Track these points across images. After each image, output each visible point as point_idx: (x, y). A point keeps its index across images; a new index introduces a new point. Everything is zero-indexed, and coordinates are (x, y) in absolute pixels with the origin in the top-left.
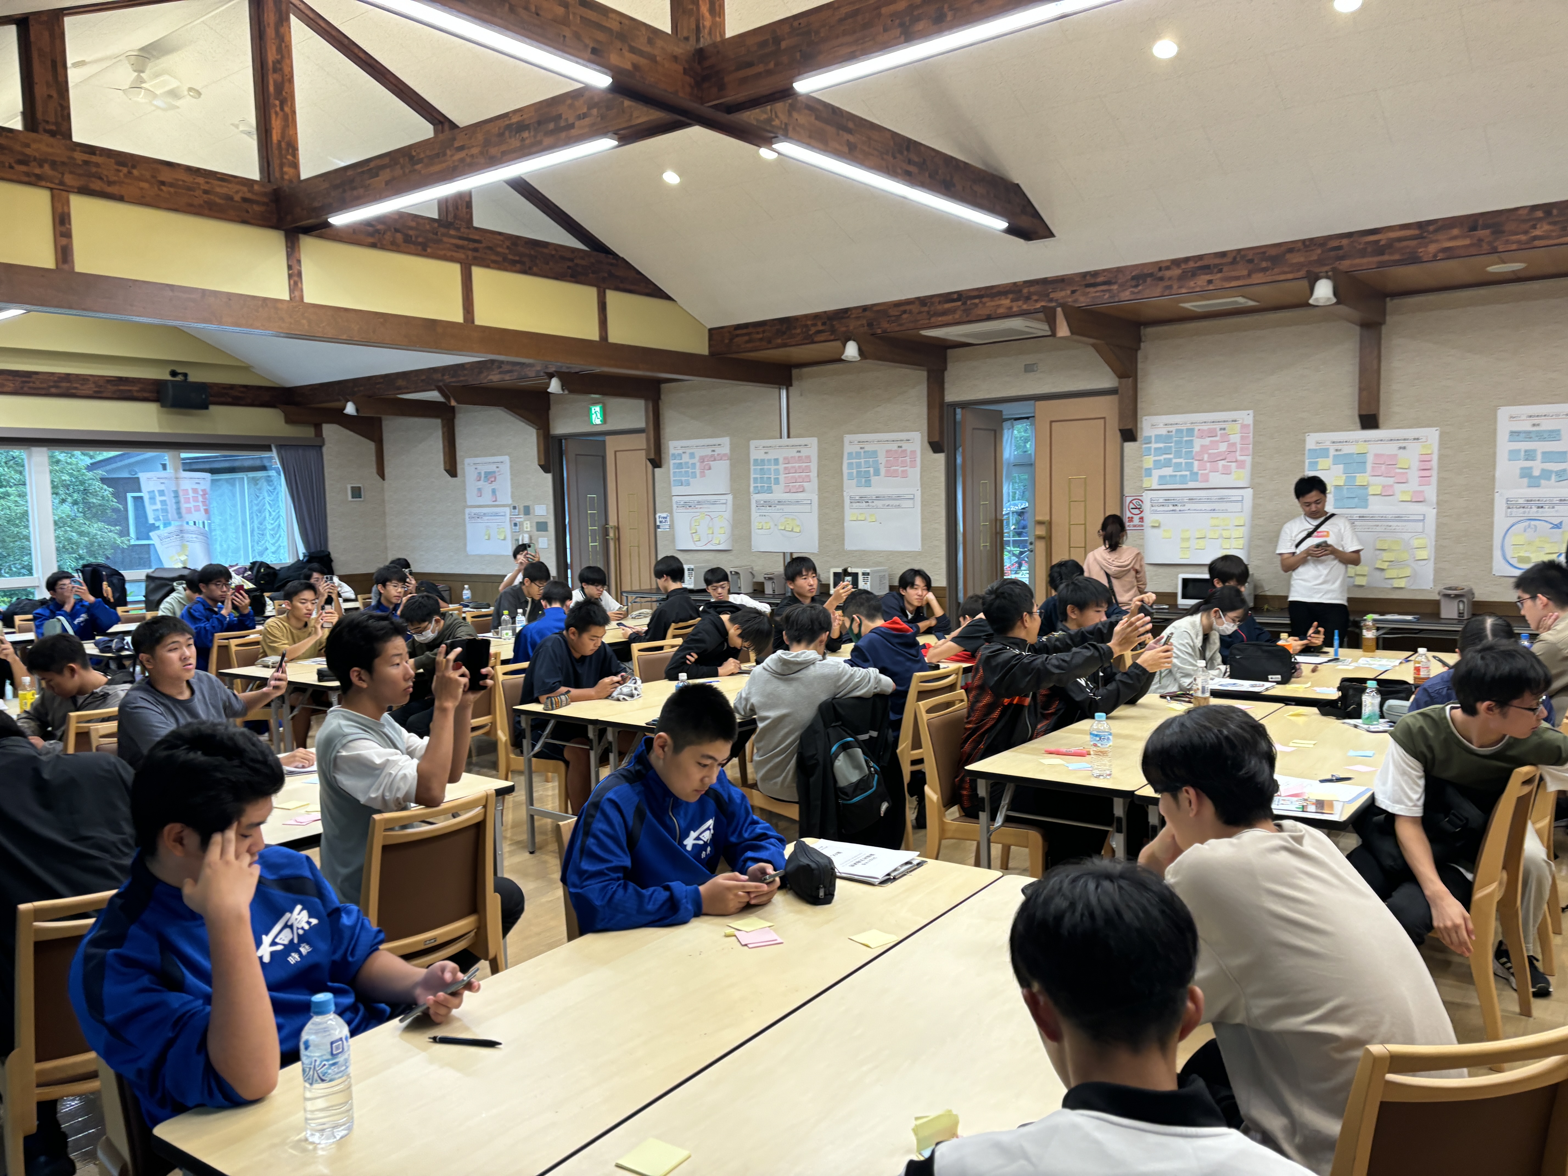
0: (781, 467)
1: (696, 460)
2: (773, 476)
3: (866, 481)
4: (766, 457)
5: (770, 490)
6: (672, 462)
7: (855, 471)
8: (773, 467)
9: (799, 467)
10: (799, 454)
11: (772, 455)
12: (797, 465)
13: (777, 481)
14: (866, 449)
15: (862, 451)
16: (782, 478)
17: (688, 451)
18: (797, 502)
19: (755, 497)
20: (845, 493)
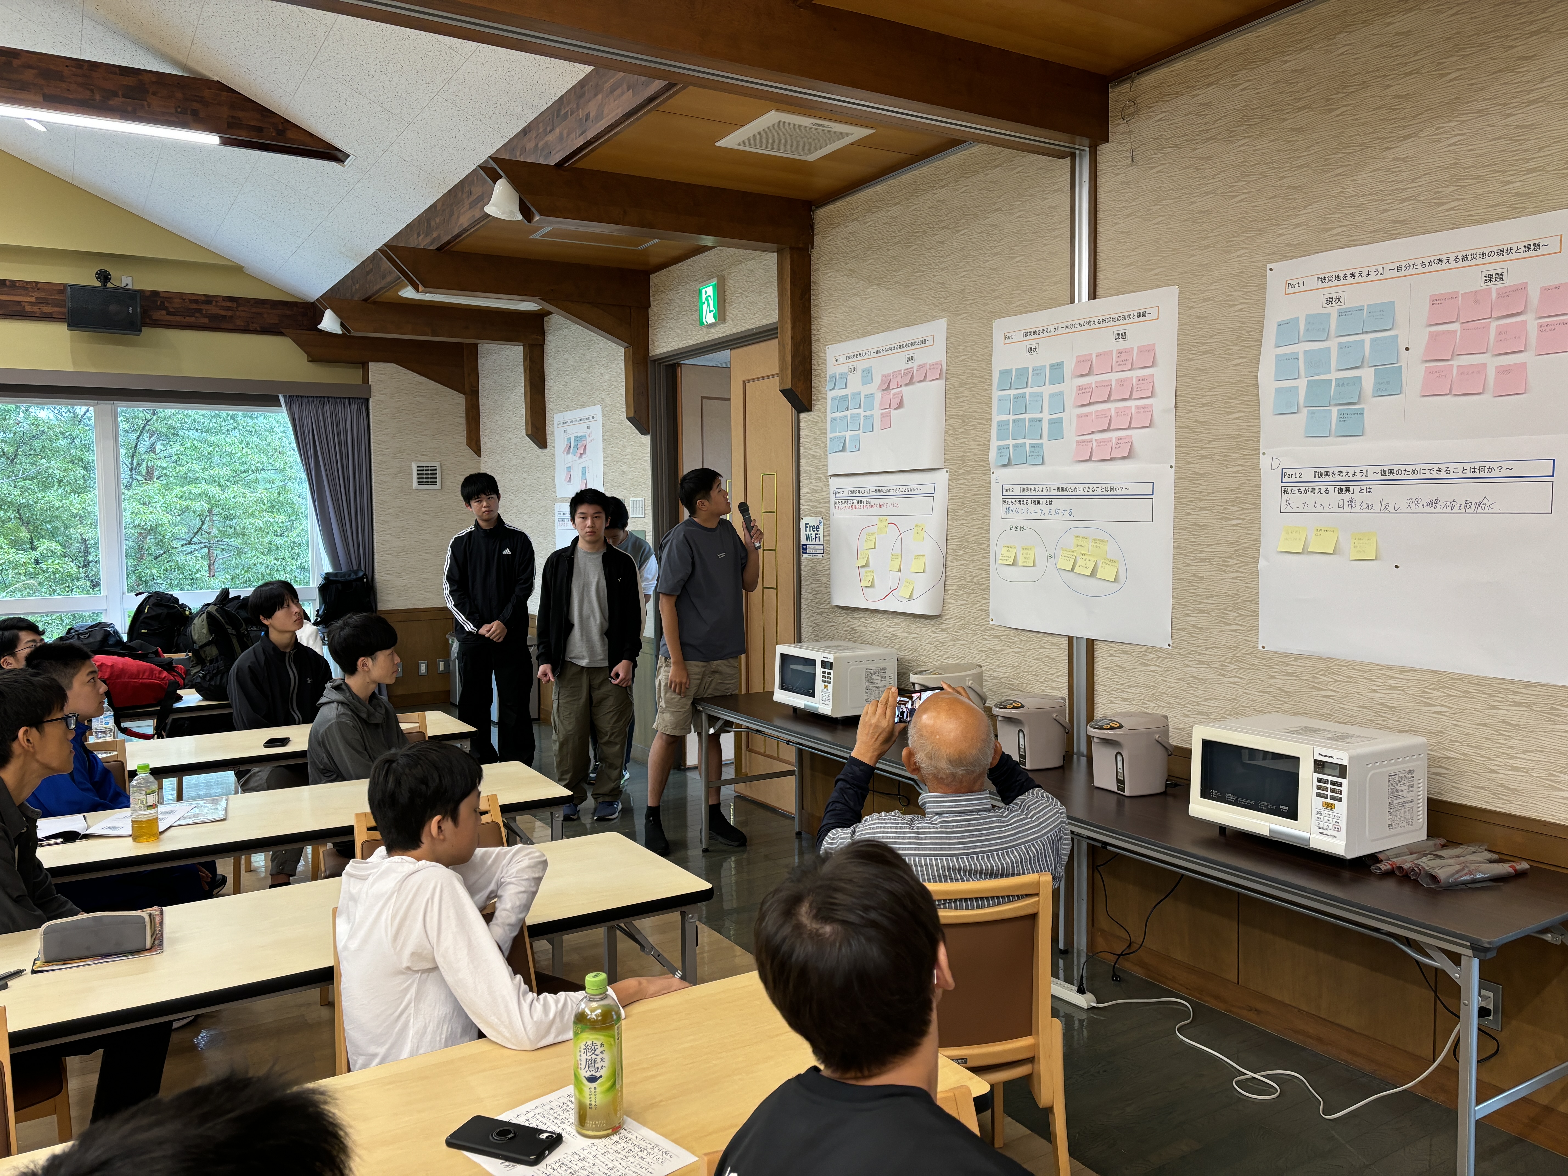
0: (1070, 386)
1: (874, 388)
2: (1045, 416)
3: (1342, 417)
4: (1031, 362)
5: (1038, 458)
6: (831, 394)
7: (1302, 384)
8: (1048, 390)
9: (1121, 383)
10: (1122, 344)
11: (1045, 358)
12: (1114, 377)
13: (1057, 429)
14: (1349, 302)
15: (1333, 310)
16: (1070, 417)
17: (861, 365)
18: (1111, 492)
19: (1001, 478)
20: (1265, 462)
